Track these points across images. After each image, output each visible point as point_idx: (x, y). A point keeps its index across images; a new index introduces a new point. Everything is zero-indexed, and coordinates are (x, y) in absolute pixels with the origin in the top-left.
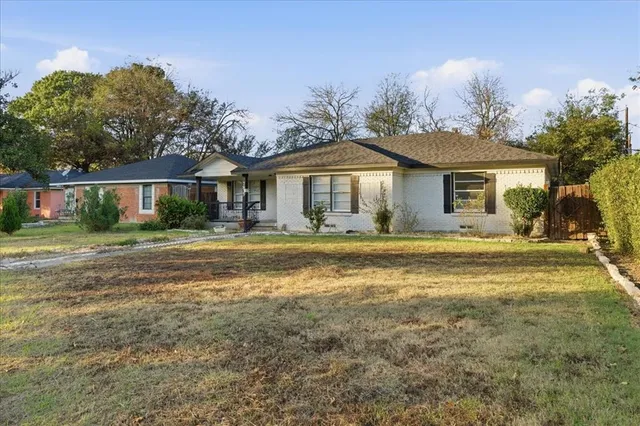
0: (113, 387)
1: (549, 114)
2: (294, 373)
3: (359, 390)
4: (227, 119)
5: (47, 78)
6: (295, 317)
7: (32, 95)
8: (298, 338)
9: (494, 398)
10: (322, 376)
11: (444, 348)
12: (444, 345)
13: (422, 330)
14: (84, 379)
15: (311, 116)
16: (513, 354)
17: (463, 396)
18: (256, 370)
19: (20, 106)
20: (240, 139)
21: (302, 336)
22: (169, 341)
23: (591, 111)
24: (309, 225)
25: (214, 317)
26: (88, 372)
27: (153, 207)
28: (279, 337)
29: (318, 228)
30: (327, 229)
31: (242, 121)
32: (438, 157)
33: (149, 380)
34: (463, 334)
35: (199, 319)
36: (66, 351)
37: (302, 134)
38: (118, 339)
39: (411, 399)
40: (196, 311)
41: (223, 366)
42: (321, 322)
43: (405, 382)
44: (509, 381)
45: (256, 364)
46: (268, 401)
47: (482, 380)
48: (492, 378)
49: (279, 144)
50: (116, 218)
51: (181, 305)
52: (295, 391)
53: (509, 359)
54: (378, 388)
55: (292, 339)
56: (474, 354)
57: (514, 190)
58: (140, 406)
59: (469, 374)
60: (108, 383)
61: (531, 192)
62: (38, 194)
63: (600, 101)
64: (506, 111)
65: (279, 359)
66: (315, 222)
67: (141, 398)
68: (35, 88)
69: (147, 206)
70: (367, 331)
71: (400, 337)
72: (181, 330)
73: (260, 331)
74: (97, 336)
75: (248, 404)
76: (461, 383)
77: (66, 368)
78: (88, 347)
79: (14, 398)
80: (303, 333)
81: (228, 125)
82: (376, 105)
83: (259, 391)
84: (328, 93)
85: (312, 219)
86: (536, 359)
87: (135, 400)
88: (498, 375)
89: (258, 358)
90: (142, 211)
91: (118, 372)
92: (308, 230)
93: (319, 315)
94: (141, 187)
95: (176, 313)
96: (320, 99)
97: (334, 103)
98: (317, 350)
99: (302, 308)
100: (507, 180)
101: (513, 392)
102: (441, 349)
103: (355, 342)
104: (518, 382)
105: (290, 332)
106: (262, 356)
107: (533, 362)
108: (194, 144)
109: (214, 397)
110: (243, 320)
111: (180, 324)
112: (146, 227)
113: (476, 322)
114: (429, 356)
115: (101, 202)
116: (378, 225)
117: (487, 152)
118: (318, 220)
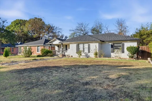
0: (31, 94)
1: (137, 29)
2: (78, 91)
3: (96, 96)
4: (57, 31)
5: (15, 21)
6: (77, 77)
7: (11, 25)
8: (78, 82)
9: (133, 99)
10: (85, 92)
11: (117, 85)
12: (117, 84)
13: (110, 81)
14: (24, 91)
15: (78, 30)
16: (136, 87)
17: (125, 98)
18: (68, 90)
19: (9, 28)
20: (61, 35)
21: (79, 82)
22: (45, 82)
23: (147, 28)
24: (78, 56)
25: (56, 77)
26: (25, 90)
27: (40, 51)
28: (73, 82)
29: (80, 56)
30: (82, 57)
31: (61, 31)
32: (110, 39)
33: (40, 92)
34: (121, 82)
35: (52, 77)
36: (19, 85)
37: (76, 34)
38: (32, 82)
39: (111, 98)
40: (51, 75)
41: (59, 89)
42: (83, 78)
43: (108, 94)
44: (137, 94)
45: (68, 88)
46: (72, 98)
47: (129, 93)
48: (132, 93)
49: (70, 36)
50: (31, 54)
51: (48, 74)
52: (79, 95)
53: (135, 88)
54: (101, 95)
55: (76, 82)
56: (125, 87)
57: (129, 47)
58: (38, 99)
59: (125, 92)
60: (30, 93)
61: (134, 47)
62: (13, 48)
63: (150, 26)
64: (126, 28)
65: (74, 87)
66: (79, 55)
67: (38, 97)
68: (12, 23)
69: (38, 51)
70: (95, 80)
71: (105, 82)
72: (48, 80)
73: (68, 80)
74: (27, 81)
75: (67, 99)
76: (124, 94)
77: (19, 89)
78: (25, 84)
79: (6, 96)
80: (79, 81)
81: (58, 32)
82: (93, 27)
83: (69, 95)
84: (82, 24)
85: (79, 54)
86: (143, 88)
87: (37, 97)
88: (134, 92)
89: (68, 87)
90: (37, 53)
91: (32, 90)
92: (78, 57)
93: (83, 77)
94: (37, 47)
95: (46, 76)
96: (80, 26)
97: (83, 27)
98: (84, 85)
99: (78, 75)
100: (127, 45)
101: (139, 97)
102: (116, 85)
103: (93, 83)
104: (139, 94)
105: (76, 81)
106: (69, 86)
107: (142, 89)
108: (49, 37)
109: (57, 97)
110: (64, 77)
111: (48, 78)
112: (39, 56)
113: (124, 79)
114: (113, 87)
115: (28, 50)
116: (95, 56)
117: (122, 38)
118: (80, 54)
